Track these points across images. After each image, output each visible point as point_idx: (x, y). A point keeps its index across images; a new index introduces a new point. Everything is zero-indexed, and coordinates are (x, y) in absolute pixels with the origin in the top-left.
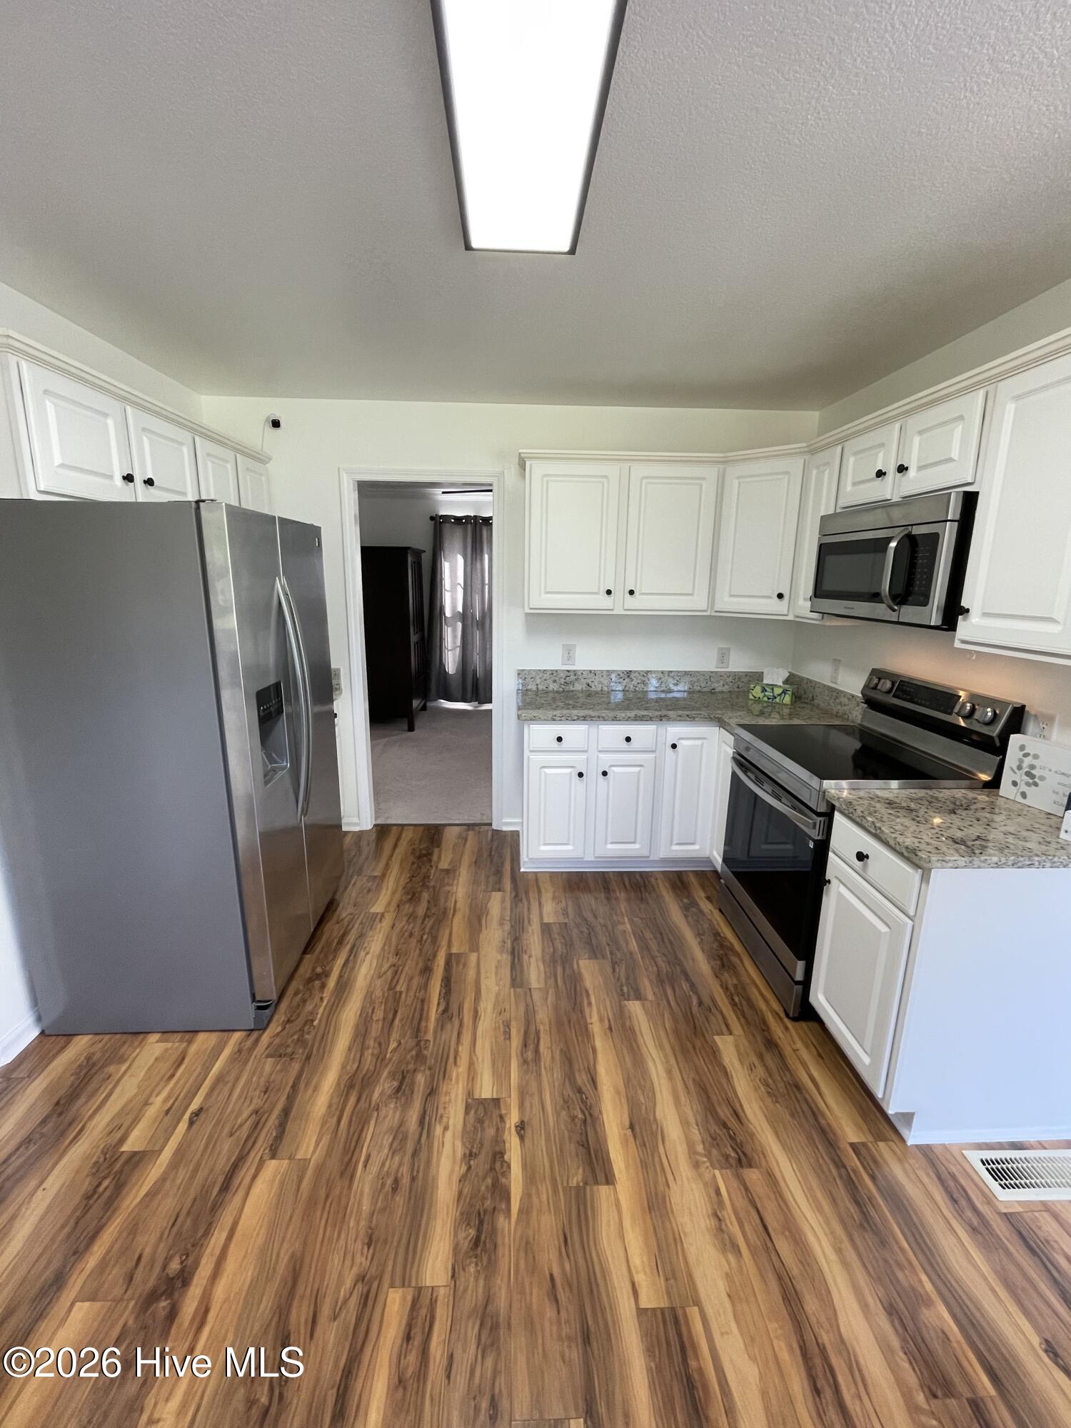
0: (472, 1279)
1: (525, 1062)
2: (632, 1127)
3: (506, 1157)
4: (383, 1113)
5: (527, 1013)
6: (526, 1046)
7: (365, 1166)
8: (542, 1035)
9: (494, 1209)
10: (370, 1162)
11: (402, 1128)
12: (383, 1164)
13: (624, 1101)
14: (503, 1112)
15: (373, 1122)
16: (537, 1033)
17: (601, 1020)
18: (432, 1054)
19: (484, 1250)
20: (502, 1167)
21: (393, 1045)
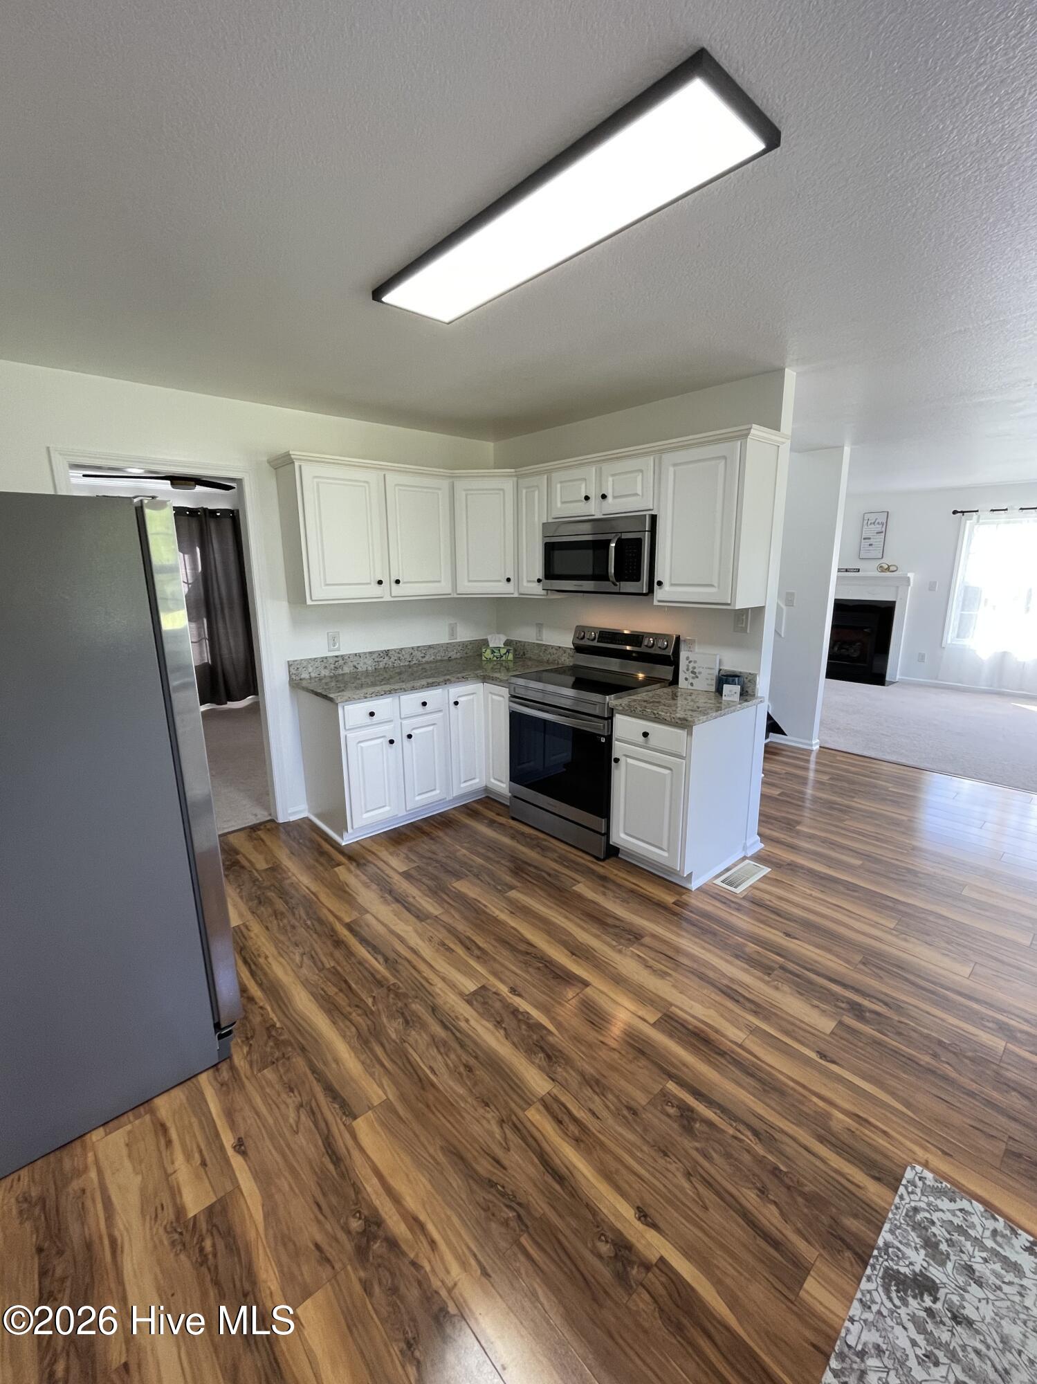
0: (565, 1074)
1: (478, 957)
2: (573, 954)
3: (521, 1010)
4: (411, 1040)
5: (449, 931)
6: (469, 949)
7: (435, 1074)
8: (474, 938)
9: (541, 1037)
10: (435, 1069)
11: (436, 1040)
12: (447, 1065)
13: (556, 944)
14: (494, 990)
15: (411, 1050)
16: (469, 938)
17: (502, 911)
18: (406, 988)
19: (556, 1057)
20: (524, 1016)
21: (370, 1001)
